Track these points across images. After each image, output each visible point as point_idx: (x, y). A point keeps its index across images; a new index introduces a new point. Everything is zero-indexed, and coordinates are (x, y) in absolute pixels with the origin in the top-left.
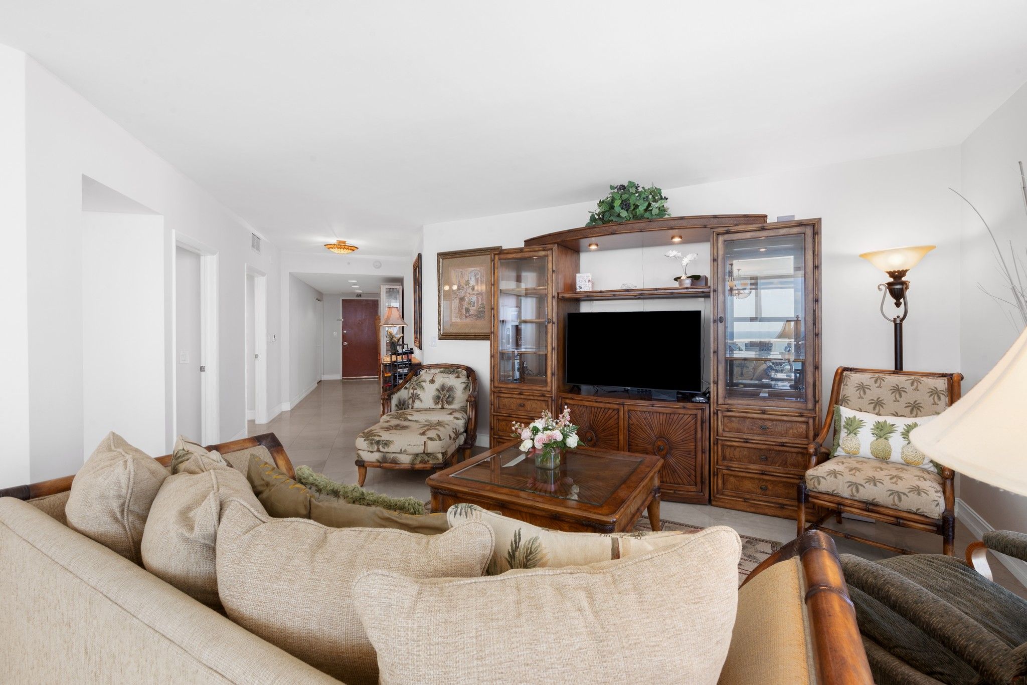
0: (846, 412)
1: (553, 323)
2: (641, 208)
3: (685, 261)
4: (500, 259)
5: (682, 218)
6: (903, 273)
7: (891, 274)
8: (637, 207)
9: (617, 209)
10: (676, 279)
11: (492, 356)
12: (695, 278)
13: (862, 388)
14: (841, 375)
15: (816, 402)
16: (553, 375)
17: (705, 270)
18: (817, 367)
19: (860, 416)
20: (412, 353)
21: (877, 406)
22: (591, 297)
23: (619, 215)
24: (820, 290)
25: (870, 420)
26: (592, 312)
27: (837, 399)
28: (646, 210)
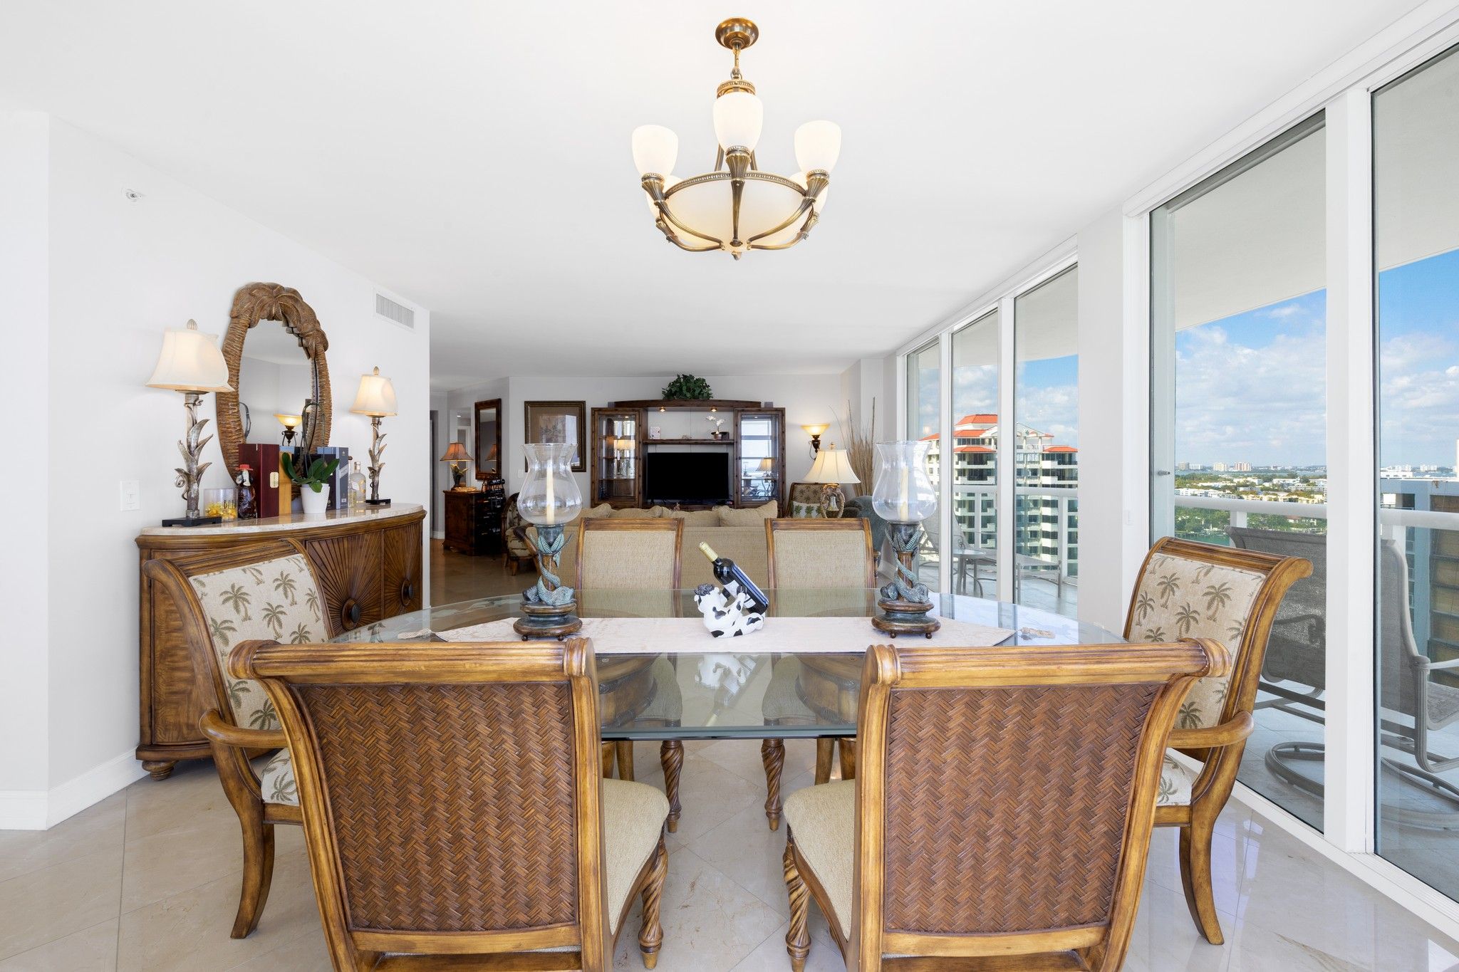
0: (796, 504)
1: (640, 459)
2: (697, 392)
3: (718, 423)
4: (599, 414)
5: (720, 401)
6: (818, 436)
7: (814, 436)
8: (694, 391)
9: (685, 392)
10: (713, 434)
11: (593, 483)
12: (724, 434)
13: (802, 492)
14: (794, 486)
15: (783, 500)
16: (639, 493)
17: (729, 429)
18: (784, 482)
19: (801, 504)
20: (504, 483)
21: (808, 500)
22: (656, 442)
23: (685, 395)
24: (785, 444)
25: (804, 506)
26: (658, 452)
27: (792, 498)
28: (699, 394)
